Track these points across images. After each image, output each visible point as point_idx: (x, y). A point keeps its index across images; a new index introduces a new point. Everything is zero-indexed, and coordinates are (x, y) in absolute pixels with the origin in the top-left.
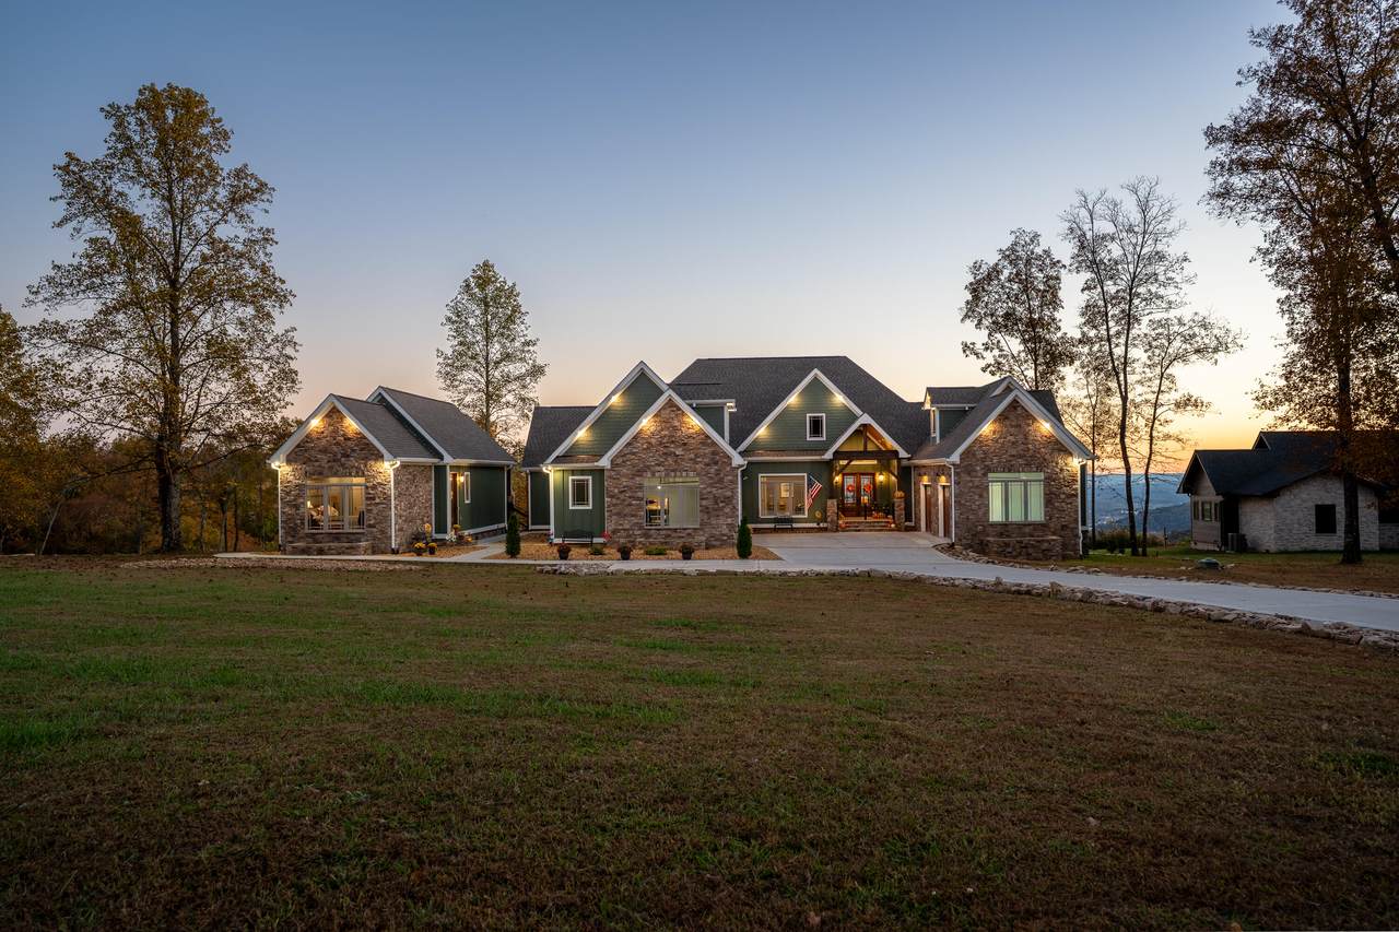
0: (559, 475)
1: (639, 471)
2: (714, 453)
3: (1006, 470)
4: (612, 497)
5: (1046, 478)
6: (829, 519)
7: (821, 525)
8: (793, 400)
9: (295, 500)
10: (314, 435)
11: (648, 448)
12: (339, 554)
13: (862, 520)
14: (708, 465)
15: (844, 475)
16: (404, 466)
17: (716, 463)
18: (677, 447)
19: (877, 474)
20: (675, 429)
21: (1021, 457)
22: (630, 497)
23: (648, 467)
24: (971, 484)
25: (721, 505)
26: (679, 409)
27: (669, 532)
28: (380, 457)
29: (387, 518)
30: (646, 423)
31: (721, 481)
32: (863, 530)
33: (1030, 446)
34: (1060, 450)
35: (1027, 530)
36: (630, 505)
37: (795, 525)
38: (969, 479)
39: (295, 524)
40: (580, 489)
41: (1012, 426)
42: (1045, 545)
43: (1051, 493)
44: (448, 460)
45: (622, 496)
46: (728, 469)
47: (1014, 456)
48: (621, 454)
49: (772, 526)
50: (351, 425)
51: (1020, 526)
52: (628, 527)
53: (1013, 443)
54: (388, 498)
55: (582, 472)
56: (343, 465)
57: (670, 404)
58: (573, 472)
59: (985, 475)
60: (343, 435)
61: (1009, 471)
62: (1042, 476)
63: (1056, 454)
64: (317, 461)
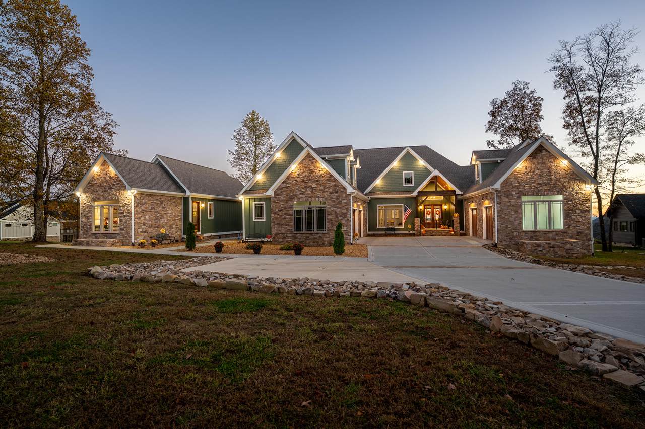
0: (248, 201)
1: (289, 198)
2: (335, 186)
3: (535, 194)
4: (274, 214)
5: (565, 199)
6: (416, 229)
7: (411, 232)
8: (395, 164)
9: (87, 214)
10: (96, 177)
11: (296, 184)
12: (96, 246)
13: (435, 229)
14: (331, 193)
15: (425, 206)
16: (141, 194)
17: (337, 192)
18: (313, 182)
19: (443, 205)
20: (312, 171)
21: (545, 184)
22: (285, 214)
23: (296, 195)
24: (509, 204)
25: (340, 218)
26: (314, 159)
27: (308, 235)
28: (125, 188)
29: (129, 225)
30: (294, 168)
31: (340, 203)
32: (435, 235)
33: (553, 177)
34: (575, 179)
35: (551, 235)
36: (285, 218)
37: (396, 232)
38: (507, 200)
39: (87, 228)
40: (259, 209)
41: (538, 164)
42: (568, 247)
43: (570, 209)
44: (188, 193)
45: (280, 213)
46: (344, 195)
47: (540, 184)
48: (280, 188)
49: (384, 233)
50: (112, 171)
51: (545, 233)
52: (283, 232)
53: (540, 175)
54: (130, 213)
55: (260, 199)
56: (109, 194)
57: (309, 156)
58: (255, 200)
59: (519, 197)
60: (109, 176)
61: (537, 194)
62: (560, 197)
63: (572, 182)
64: (97, 192)
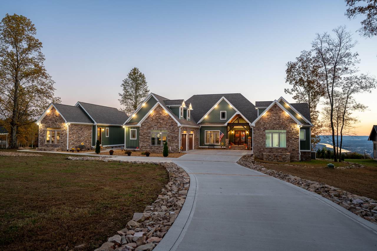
0: (127, 129)
1: (149, 128)
2: (172, 122)
3: (272, 129)
4: (141, 136)
5: (287, 132)
6: (226, 145)
7: (222, 147)
8: (216, 106)
9: (43, 134)
10: (48, 115)
11: (152, 120)
12: (49, 151)
13: (237, 146)
14: (170, 126)
15: (235, 131)
16: (72, 125)
17: (173, 125)
18: (161, 120)
19: (246, 131)
20: (161, 114)
21: (277, 124)
22: (146, 136)
23: (152, 126)
24: (259, 134)
25: (174, 139)
26: (162, 108)
27: (158, 148)
28: (64, 122)
29: (66, 140)
30: (152, 112)
31: (174, 131)
32: (236, 149)
33: (281, 120)
34: (292, 122)
35: (279, 150)
36: (146, 138)
38: (258, 132)
39: (43, 142)
40: (133, 132)
41: (274, 113)
42: (284, 156)
43: (289, 137)
44: (96, 123)
45: (144, 136)
46: (176, 127)
47: (275, 124)
48: (144, 122)
50: (57, 112)
51: (277, 149)
52: (145, 145)
53: (275, 119)
54: (66, 134)
55: (134, 128)
56: (55, 124)
57: (159, 106)
58: (131, 128)
59: (264, 130)
60: (56, 115)
61: (273, 129)
62: (285, 131)
63: (291, 123)
64: (49, 123)
